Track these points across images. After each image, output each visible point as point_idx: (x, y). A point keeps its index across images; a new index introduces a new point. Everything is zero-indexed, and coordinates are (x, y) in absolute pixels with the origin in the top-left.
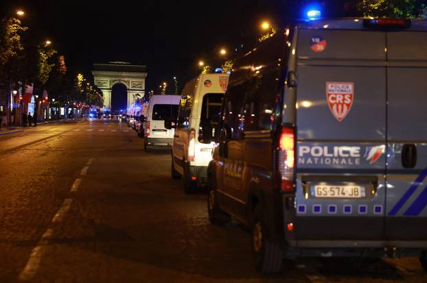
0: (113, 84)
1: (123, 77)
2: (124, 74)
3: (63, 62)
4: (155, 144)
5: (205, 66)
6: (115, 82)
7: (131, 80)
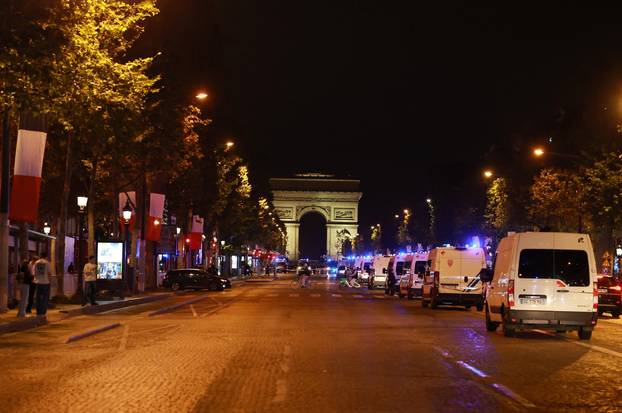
0: (303, 212)
1: (320, 200)
2: (322, 195)
3: (245, 178)
4: (525, 322)
5: (494, 177)
6: (306, 210)
7: (333, 205)
